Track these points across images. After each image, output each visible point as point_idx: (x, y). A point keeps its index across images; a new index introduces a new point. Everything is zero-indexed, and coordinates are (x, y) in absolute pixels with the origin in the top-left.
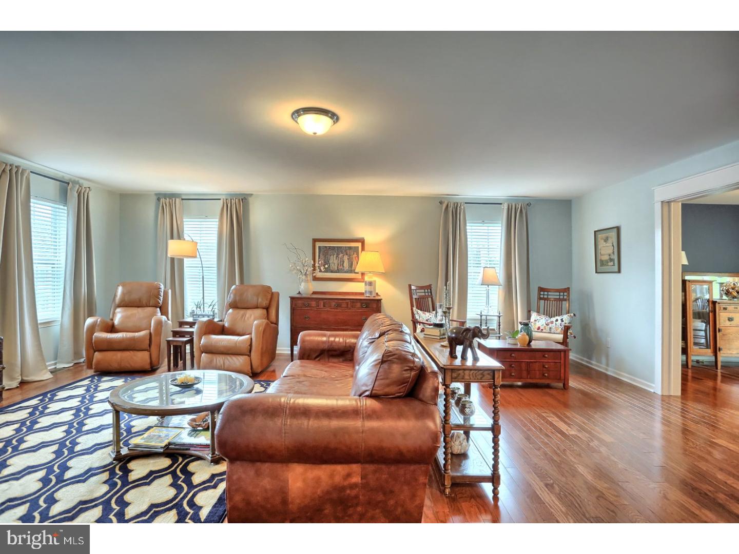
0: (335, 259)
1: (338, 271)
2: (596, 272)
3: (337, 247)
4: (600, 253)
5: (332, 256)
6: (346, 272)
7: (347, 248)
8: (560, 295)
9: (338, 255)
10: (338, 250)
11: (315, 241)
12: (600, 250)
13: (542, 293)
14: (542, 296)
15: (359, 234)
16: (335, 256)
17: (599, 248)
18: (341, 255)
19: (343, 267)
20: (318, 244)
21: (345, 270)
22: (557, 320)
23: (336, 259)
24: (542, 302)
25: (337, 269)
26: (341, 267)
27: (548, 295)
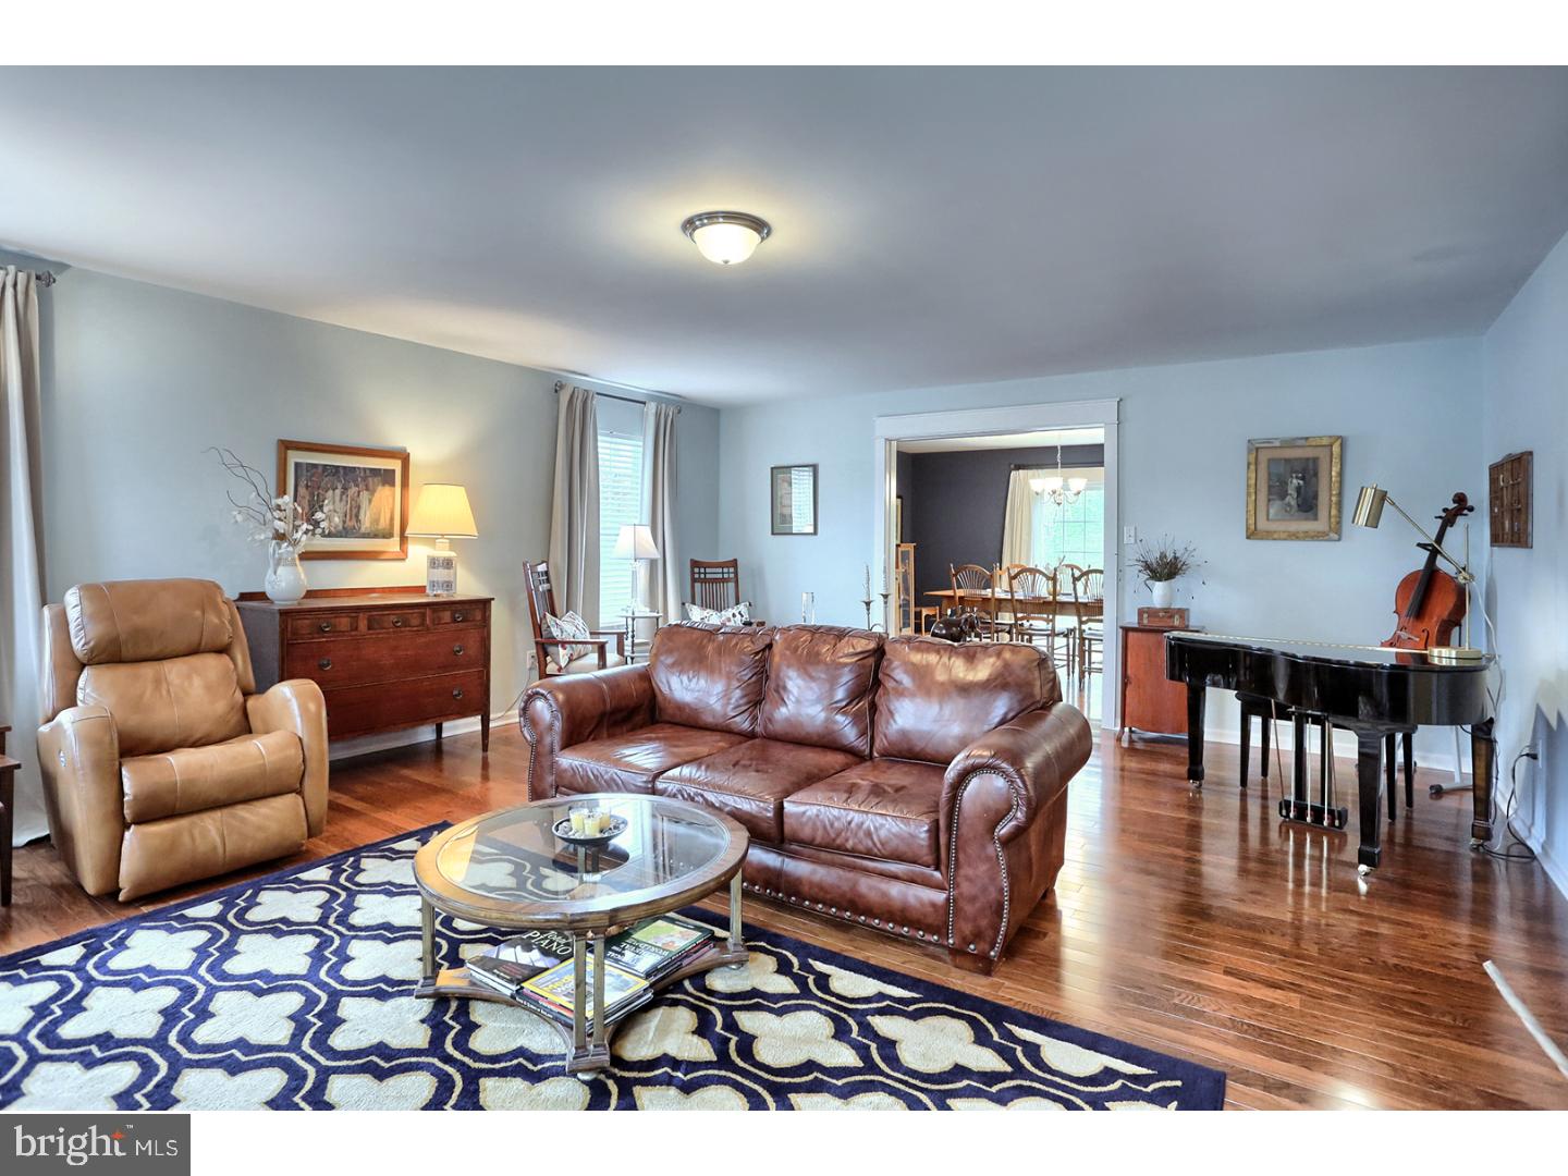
0: (337, 498)
1: (345, 532)
2: (773, 534)
3: (345, 468)
4: (781, 503)
5: (330, 492)
6: (365, 536)
7: (368, 472)
8: (723, 573)
9: (345, 489)
10: (345, 474)
11: (286, 446)
12: (781, 497)
13: (696, 570)
14: (697, 576)
15: (397, 437)
16: (338, 492)
17: (779, 494)
18: (353, 490)
19: (358, 521)
20: (295, 457)
21: (363, 530)
22: (734, 615)
23: (341, 500)
24: (698, 585)
25: (344, 528)
26: (354, 522)
27: (705, 573)
